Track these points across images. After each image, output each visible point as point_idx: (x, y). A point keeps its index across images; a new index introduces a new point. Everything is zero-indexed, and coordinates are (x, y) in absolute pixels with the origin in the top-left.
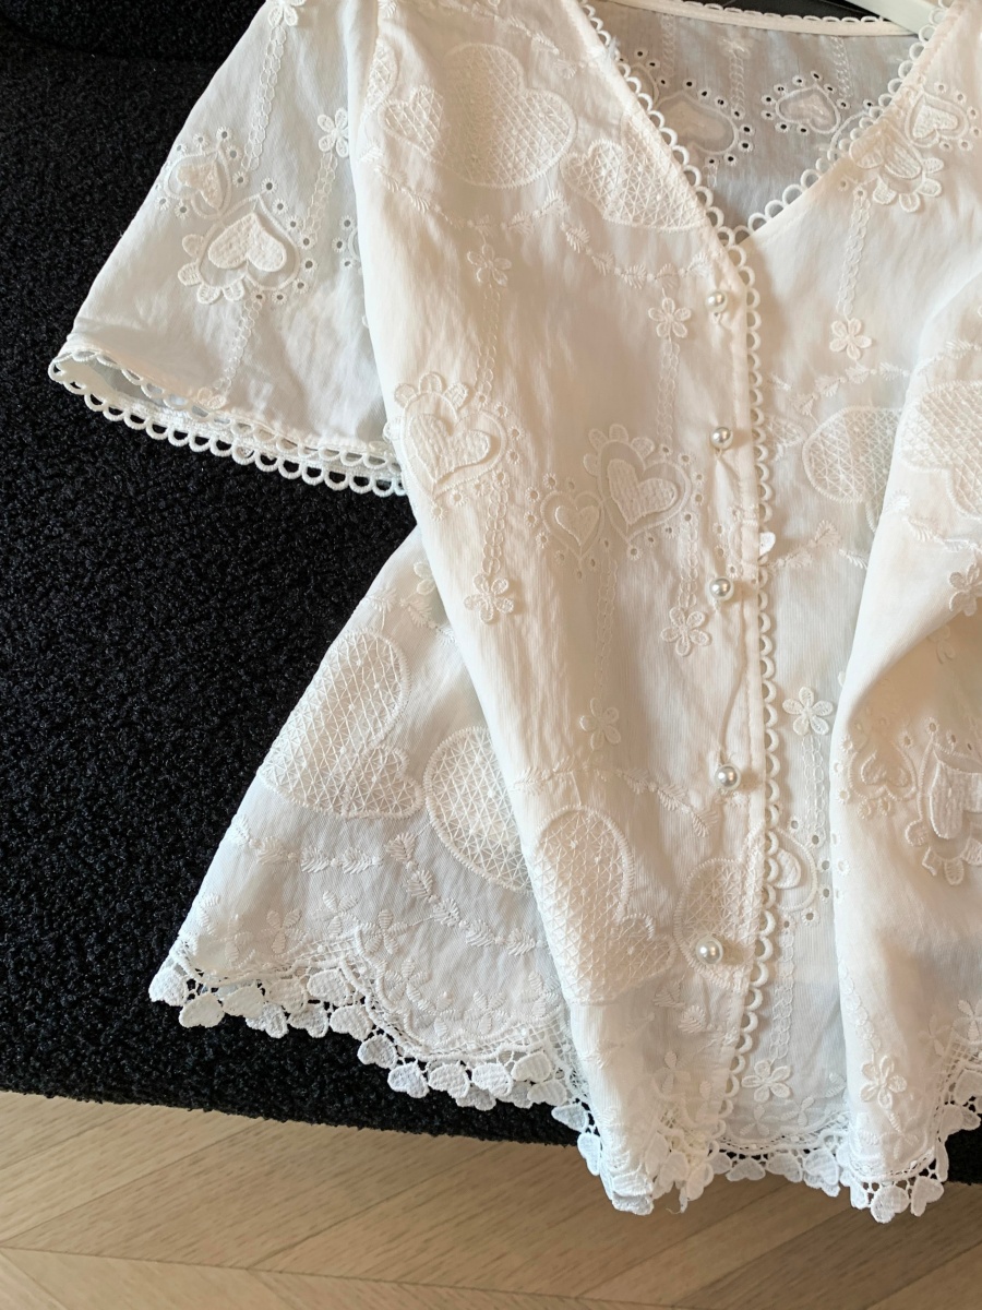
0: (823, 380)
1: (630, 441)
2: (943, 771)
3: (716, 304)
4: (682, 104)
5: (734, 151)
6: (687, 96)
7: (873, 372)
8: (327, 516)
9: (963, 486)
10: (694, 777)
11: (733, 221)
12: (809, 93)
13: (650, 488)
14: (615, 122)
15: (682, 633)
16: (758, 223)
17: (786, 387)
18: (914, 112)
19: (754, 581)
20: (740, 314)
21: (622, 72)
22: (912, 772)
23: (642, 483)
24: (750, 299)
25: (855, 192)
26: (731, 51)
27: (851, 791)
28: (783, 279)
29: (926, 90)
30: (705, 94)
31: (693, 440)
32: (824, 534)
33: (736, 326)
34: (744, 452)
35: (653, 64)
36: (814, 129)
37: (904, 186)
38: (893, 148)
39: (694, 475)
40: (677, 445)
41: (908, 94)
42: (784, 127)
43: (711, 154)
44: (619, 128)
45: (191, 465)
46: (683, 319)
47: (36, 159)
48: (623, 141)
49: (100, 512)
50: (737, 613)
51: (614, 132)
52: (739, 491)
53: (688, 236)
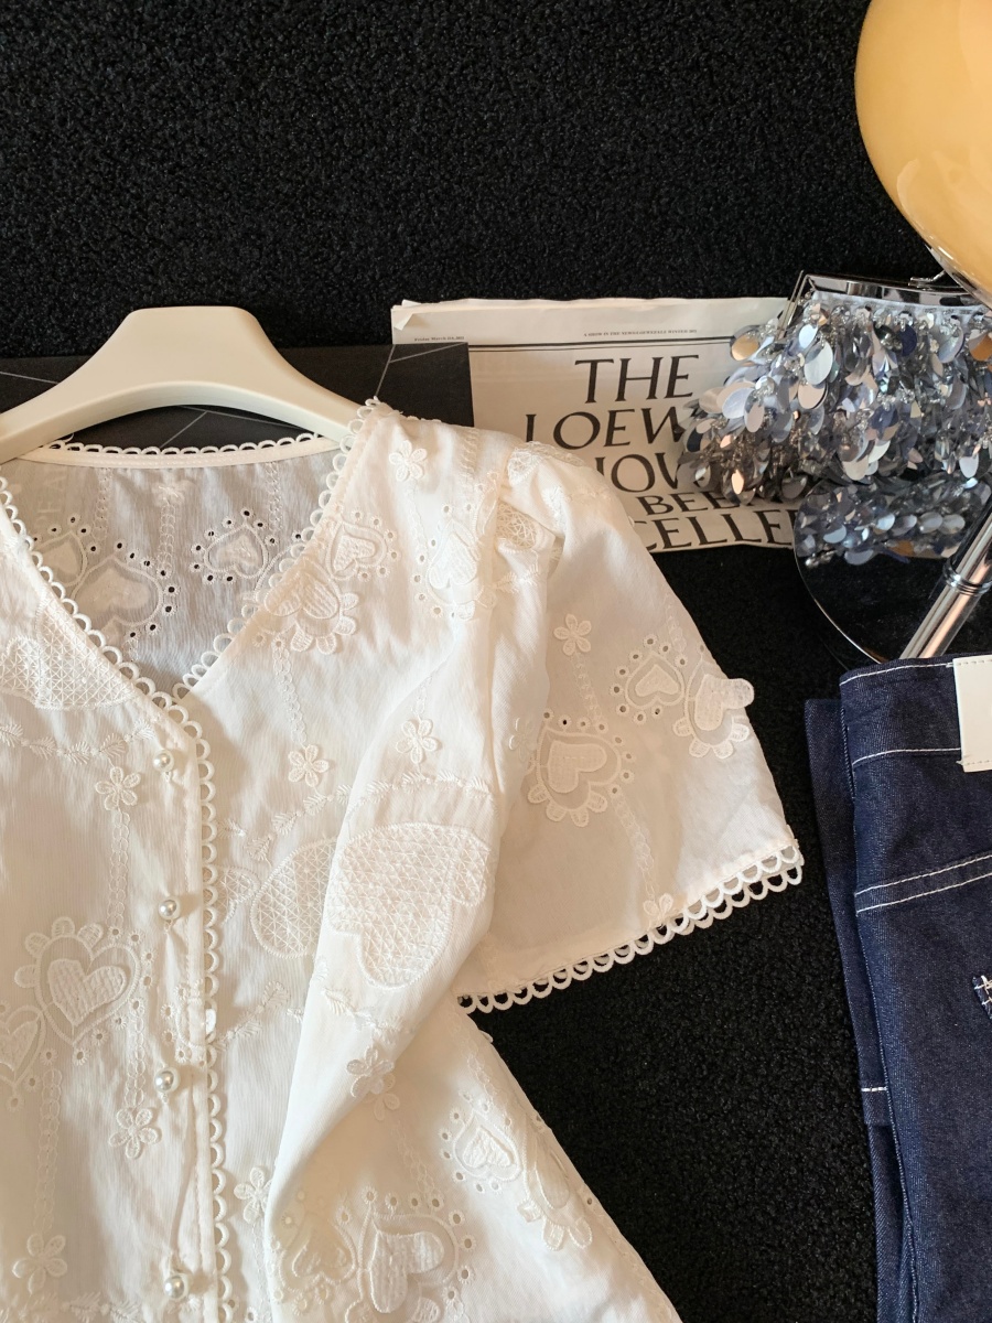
0: (279, 818)
1: (76, 933)
2: (382, 1242)
3: (163, 765)
4: (111, 572)
5: (157, 618)
6: (116, 560)
7: (330, 799)
10: (147, 1289)
11: (166, 685)
12: (238, 534)
13: (98, 980)
14: (31, 615)
15: (131, 1134)
16: (192, 682)
17: (242, 834)
18: (335, 542)
19: (202, 1063)
20: (190, 769)
21: (35, 560)
22: (351, 1250)
23: (88, 977)
24: (200, 749)
25: (273, 644)
26: (165, 499)
27: (284, 1290)
28: (231, 721)
29: (344, 519)
30: (132, 556)
31: (143, 915)
32: (272, 996)
33: (188, 780)
34: (194, 918)
35: (84, 531)
36: (240, 574)
37: (322, 628)
38: (313, 587)
39: (144, 955)
40: (128, 922)
41: (328, 525)
42: (210, 578)
43: (133, 627)
44: (34, 623)
46: (132, 786)
48: (39, 635)
50: (186, 1102)
51: (29, 627)
52: (186, 966)
53: (123, 708)
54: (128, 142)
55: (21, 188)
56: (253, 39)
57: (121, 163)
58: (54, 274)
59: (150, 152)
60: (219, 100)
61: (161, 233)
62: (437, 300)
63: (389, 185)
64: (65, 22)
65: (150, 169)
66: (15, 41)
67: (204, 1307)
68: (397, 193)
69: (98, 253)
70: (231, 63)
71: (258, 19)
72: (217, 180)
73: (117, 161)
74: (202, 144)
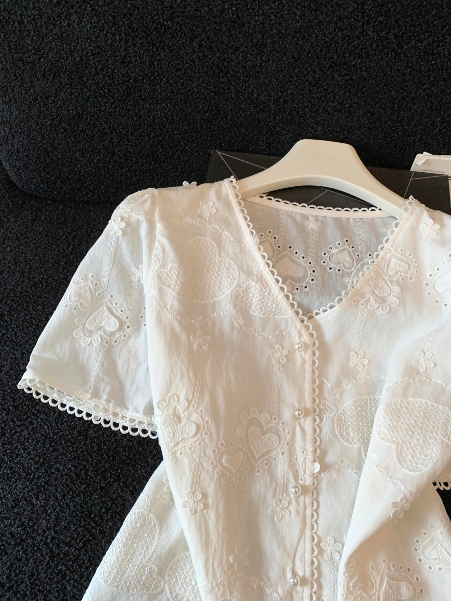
0: (345, 382)
1: (259, 416)
2: (388, 583)
3: (299, 348)
4: (286, 259)
5: (307, 283)
6: (289, 254)
7: (368, 377)
8: (130, 447)
9: (401, 454)
10: (280, 579)
11: (306, 313)
12: (343, 250)
13: (267, 439)
14: (256, 273)
15: (278, 510)
16: (317, 314)
17: (329, 385)
18: (389, 261)
19: (310, 485)
20: (309, 352)
21: (260, 249)
22: (374, 583)
23: (263, 437)
24: (314, 344)
25: (360, 304)
26: (310, 229)
27: (346, 595)
28: (329, 334)
29: (395, 251)
30: (296, 253)
31: (287, 414)
32: (342, 462)
33: (308, 356)
34: (309, 420)
35: (275, 238)
36: (344, 269)
37: (382, 300)
38: (379, 280)
39: (286, 432)
40: (280, 416)
41: (387, 253)
42: (330, 269)
43: (297, 285)
44: (257, 277)
45: (76, 422)
46: (284, 355)
47: (21, 262)
48: (259, 282)
49: (38, 444)
50: (302, 501)
51: (255, 278)
52: (306, 441)
53: (287, 320)
54: (333, 65)
55: (277, 79)
56: (411, 26)
57: (326, 75)
58: (274, 119)
59: (341, 71)
60: (382, 51)
61: (329, 107)
62: (439, 155)
63: (441, 100)
64: (330, 9)
65: (337, 79)
66: (305, 14)
67: (304, 593)
68: (444, 104)
69: (298, 112)
70: (396, 36)
71: (418, 18)
72: (365, 87)
73: (324, 73)
74: (366, 71)
